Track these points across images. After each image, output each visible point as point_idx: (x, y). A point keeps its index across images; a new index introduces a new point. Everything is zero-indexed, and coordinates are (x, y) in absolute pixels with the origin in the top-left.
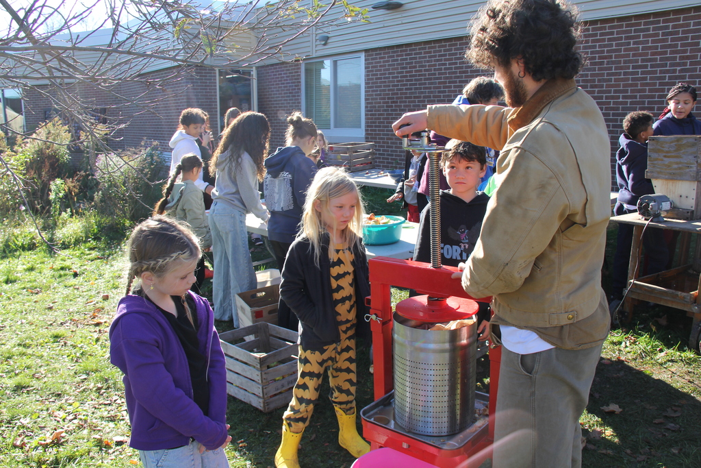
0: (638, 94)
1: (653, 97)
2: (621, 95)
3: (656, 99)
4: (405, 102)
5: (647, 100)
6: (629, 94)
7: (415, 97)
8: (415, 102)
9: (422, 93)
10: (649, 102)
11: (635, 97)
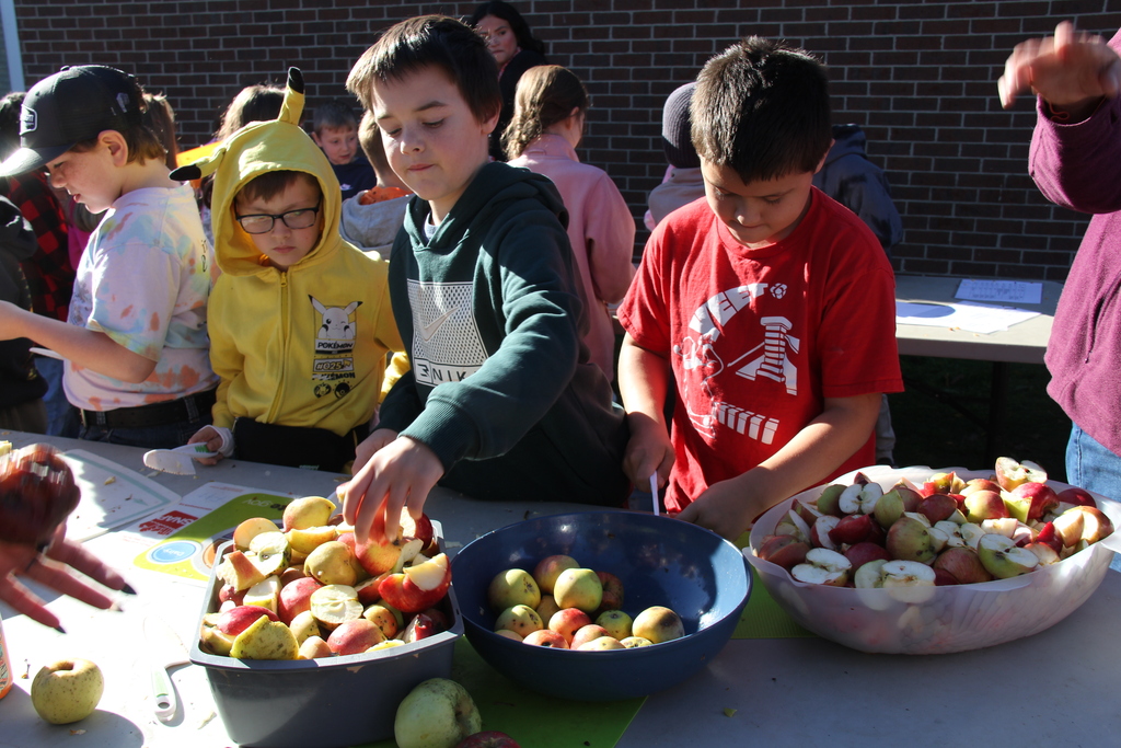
0: (827, 22)
1: (866, 29)
2: (782, 24)
3: (873, 36)
4: (156, 45)
5: (848, 37)
6: (803, 22)
7: (184, 32)
8: (185, 45)
9: (207, 19)
10: (854, 43)
11: (820, 30)
